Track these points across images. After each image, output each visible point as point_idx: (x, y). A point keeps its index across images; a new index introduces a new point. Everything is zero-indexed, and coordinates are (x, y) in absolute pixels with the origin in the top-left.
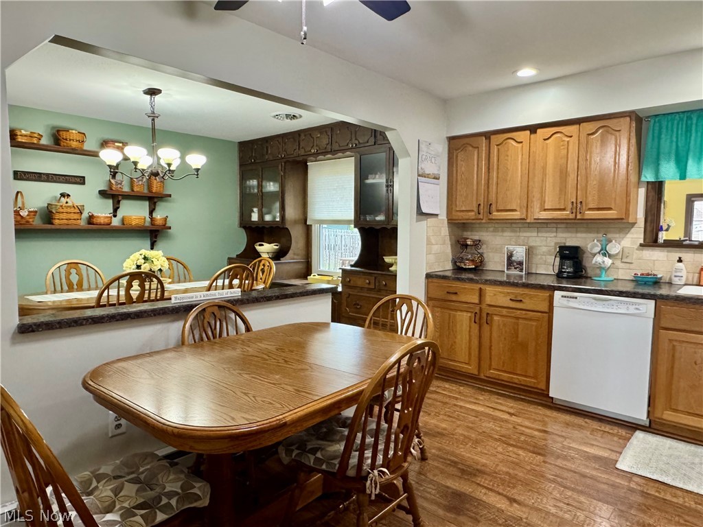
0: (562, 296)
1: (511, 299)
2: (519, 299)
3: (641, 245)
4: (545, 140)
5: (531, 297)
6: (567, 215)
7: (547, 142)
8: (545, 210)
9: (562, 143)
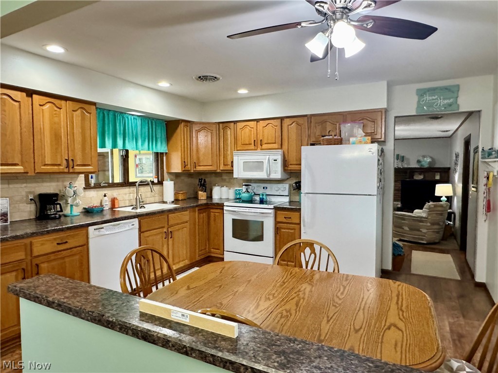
0: (95, 229)
1: (58, 244)
2: (65, 241)
3: (84, 188)
4: (40, 105)
5: (73, 236)
6: (63, 169)
7: (41, 107)
8: (45, 165)
9: (55, 112)
